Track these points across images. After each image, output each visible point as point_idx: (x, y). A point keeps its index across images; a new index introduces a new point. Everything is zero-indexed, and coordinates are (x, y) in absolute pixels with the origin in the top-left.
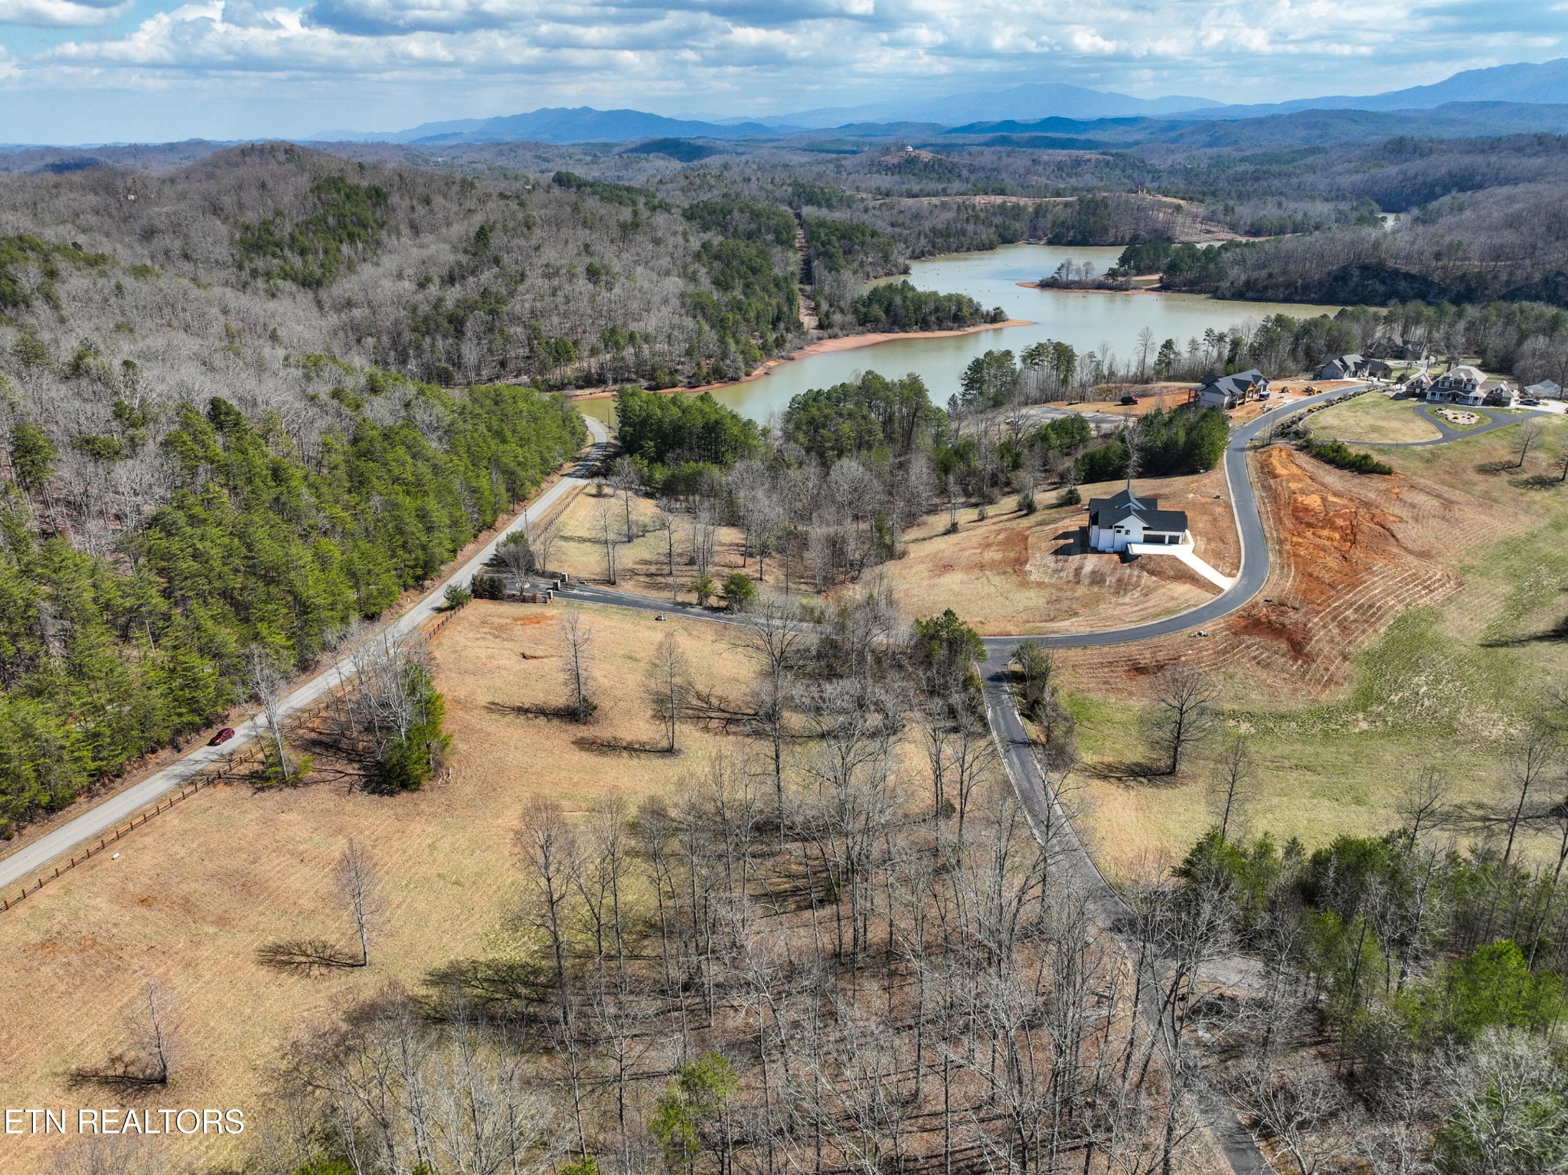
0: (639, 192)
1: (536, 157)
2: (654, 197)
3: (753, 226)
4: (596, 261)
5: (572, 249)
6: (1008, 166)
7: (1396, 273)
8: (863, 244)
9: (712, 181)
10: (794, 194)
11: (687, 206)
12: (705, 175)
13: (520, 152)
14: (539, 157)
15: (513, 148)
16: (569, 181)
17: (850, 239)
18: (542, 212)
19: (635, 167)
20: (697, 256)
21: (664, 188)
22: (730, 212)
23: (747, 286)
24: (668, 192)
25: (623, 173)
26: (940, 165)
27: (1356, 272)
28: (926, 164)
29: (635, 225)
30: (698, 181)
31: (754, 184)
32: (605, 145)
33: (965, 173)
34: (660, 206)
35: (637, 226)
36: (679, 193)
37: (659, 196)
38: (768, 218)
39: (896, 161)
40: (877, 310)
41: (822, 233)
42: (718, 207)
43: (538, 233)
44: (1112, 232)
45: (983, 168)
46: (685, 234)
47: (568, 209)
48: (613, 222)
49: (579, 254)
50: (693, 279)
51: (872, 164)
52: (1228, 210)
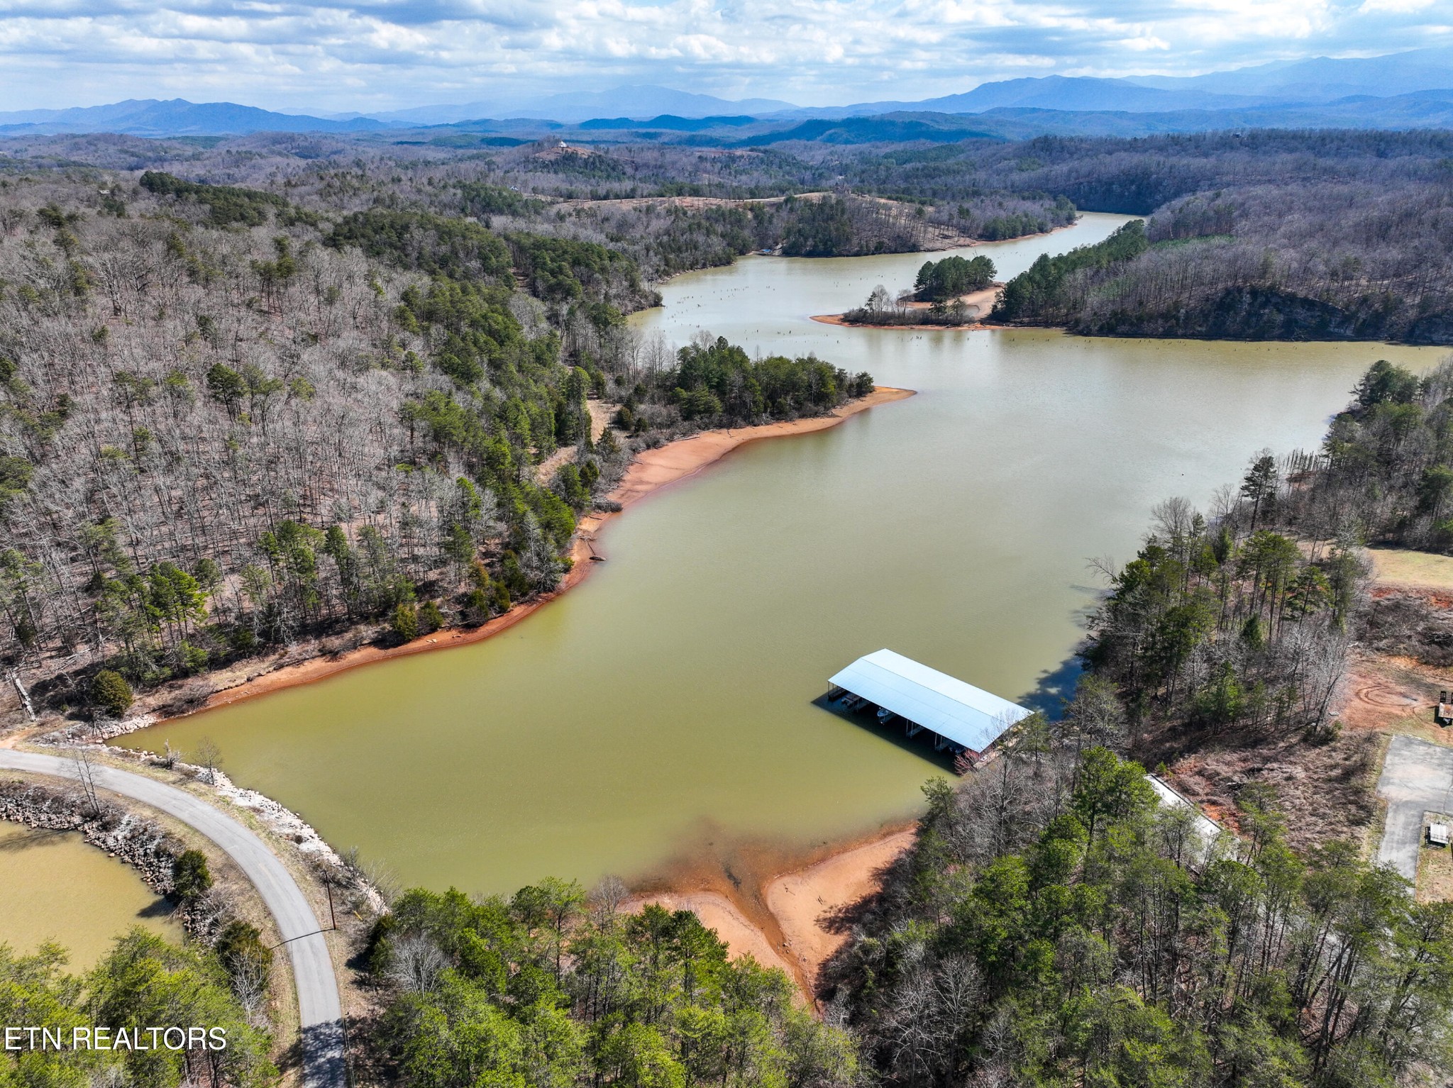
0: (266, 198)
1: (123, 151)
2: (286, 204)
3: (444, 249)
4: (224, 358)
5: (174, 328)
6: (674, 163)
7: (1292, 298)
8: (603, 270)
9: (355, 183)
10: (465, 198)
11: (340, 220)
12: (344, 175)
13: (101, 145)
14: (126, 152)
15: (92, 141)
16: (163, 184)
17: (587, 266)
18: (107, 256)
19: (248, 163)
20: (401, 317)
21: (296, 191)
22: (406, 228)
23: (495, 364)
24: (302, 197)
25: (233, 171)
26: (602, 162)
27: (1247, 298)
28: (586, 162)
29: (286, 271)
30: (337, 183)
31: (406, 184)
32: (207, 139)
33: (629, 170)
34: (299, 219)
35: (289, 270)
36: (316, 197)
37: (293, 202)
38: (464, 237)
39: (552, 157)
40: (702, 393)
41: (547, 257)
42: (387, 221)
43: (99, 302)
44: (855, 240)
45: (646, 165)
46: (370, 277)
47: (159, 246)
48: (244, 268)
49: (188, 340)
50: (409, 365)
51: (527, 161)
52: (964, 213)
